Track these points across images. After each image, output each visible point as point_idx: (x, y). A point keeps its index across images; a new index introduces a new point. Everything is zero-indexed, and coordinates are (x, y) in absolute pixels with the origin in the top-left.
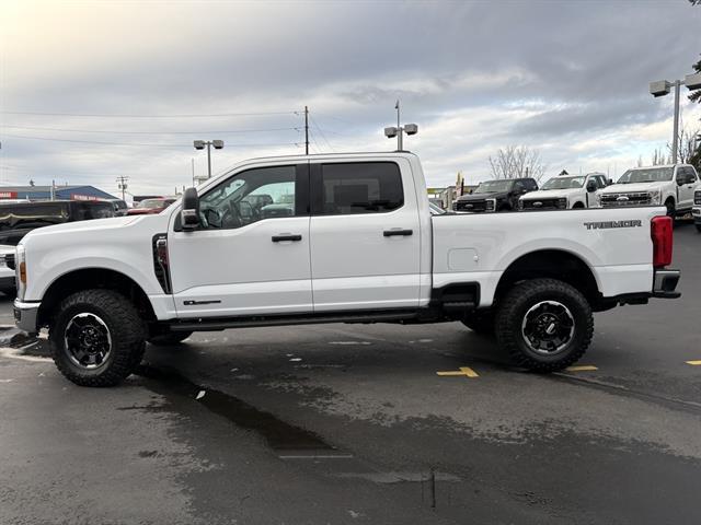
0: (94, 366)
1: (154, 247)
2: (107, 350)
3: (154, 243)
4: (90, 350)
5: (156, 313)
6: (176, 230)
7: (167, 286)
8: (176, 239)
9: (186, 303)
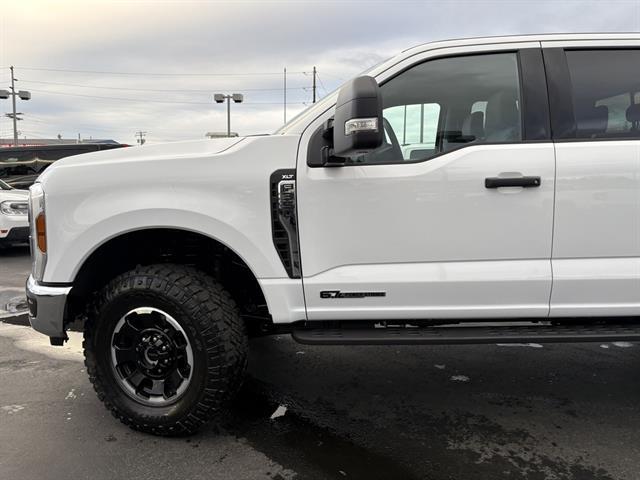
0: (161, 400)
1: (273, 193)
2: (186, 375)
3: (273, 186)
4: (154, 370)
5: (272, 311)
6: (311, 165)
7: (292, 263)
8: (312, 181)
9: (325, 295)
